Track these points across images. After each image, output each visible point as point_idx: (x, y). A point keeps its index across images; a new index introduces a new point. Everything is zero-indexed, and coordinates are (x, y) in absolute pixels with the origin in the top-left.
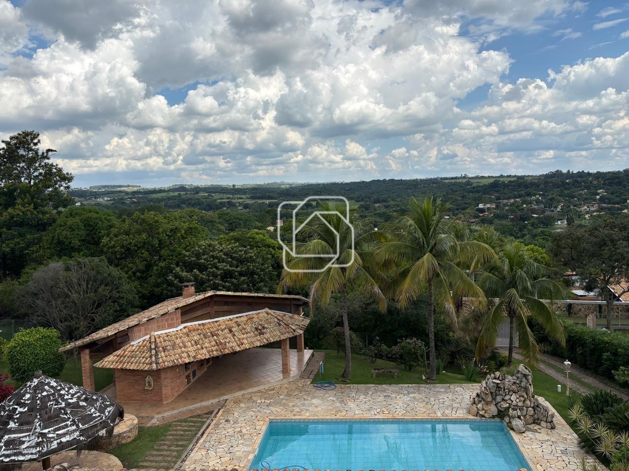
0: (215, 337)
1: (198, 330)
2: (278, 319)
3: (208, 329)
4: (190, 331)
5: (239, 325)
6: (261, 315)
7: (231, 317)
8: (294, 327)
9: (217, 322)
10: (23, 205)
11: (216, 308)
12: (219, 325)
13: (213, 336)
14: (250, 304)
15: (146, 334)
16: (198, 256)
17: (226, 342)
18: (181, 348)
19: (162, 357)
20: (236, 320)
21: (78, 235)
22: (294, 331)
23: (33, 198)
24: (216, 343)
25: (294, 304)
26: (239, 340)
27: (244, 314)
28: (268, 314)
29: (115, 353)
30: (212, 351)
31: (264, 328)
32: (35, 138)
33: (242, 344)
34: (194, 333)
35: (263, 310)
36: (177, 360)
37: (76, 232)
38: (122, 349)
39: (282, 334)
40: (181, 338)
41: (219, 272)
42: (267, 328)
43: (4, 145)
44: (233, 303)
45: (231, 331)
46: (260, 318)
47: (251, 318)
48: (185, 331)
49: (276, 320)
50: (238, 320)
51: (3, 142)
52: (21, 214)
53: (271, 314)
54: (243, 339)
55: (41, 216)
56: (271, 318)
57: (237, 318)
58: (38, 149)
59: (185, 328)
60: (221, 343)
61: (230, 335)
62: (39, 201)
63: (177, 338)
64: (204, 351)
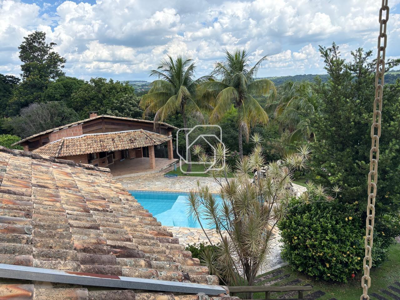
0: (102, 143)
1: (92, 138)
2: (147, 136)
3: (99, 138)
4: (87, 138)
5: (119, 137)
6: (137, 133)
7: (116, 132)
8: (155, 140)
9: (106, 134)
10: (33, 75)
11: (106, 126)
12: (107, 137)
13: (100, 142)
14: (129, 126)
15: (60, 138)
16: (122, 103)
17: (107, 146)
18: (77, 146)
19: (64, 151)
20: (119, 134)
21: (59, 92)
22: (155, 142)
23: (40, 71)
24: (101, 146)
25: (161, 128)
26: (116, 145)
27: (126, 131)
28: (141, 132)
29: (40, 148)
30: (97, 150)
31: (135, 140)
32: (43, 36)
33: (117, 147)
34: (89, 140)
35: (139, 130)
36: (72, 152)
37: (58, 90)
38: (44, 146)
39: (146, 144)
40: (80, 141)
41: (131, 113)
42: (137, 140)
43: (25, 40)
44: (118, 124)
45: (113, 140)
46: (136, 134)
47: (129, 134)
48: (84, 138)
49: (145, 136)
50: (121, 134)
51: (24, 38)
52: (31, 80)
53: (143, 133)
54: (119, 145)
55: (43, 82)
56: (142, 135)
57: (120, 133)
58: (45, 43)
59: (84, 136)
60: (104, 146)
61: (111, 142)
62: (43, 73)
63: (77, 142)
64: (92, 149)
